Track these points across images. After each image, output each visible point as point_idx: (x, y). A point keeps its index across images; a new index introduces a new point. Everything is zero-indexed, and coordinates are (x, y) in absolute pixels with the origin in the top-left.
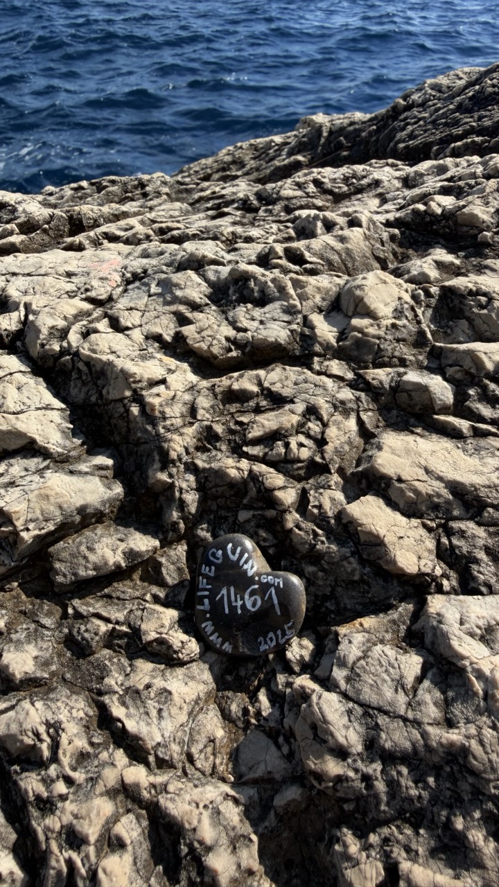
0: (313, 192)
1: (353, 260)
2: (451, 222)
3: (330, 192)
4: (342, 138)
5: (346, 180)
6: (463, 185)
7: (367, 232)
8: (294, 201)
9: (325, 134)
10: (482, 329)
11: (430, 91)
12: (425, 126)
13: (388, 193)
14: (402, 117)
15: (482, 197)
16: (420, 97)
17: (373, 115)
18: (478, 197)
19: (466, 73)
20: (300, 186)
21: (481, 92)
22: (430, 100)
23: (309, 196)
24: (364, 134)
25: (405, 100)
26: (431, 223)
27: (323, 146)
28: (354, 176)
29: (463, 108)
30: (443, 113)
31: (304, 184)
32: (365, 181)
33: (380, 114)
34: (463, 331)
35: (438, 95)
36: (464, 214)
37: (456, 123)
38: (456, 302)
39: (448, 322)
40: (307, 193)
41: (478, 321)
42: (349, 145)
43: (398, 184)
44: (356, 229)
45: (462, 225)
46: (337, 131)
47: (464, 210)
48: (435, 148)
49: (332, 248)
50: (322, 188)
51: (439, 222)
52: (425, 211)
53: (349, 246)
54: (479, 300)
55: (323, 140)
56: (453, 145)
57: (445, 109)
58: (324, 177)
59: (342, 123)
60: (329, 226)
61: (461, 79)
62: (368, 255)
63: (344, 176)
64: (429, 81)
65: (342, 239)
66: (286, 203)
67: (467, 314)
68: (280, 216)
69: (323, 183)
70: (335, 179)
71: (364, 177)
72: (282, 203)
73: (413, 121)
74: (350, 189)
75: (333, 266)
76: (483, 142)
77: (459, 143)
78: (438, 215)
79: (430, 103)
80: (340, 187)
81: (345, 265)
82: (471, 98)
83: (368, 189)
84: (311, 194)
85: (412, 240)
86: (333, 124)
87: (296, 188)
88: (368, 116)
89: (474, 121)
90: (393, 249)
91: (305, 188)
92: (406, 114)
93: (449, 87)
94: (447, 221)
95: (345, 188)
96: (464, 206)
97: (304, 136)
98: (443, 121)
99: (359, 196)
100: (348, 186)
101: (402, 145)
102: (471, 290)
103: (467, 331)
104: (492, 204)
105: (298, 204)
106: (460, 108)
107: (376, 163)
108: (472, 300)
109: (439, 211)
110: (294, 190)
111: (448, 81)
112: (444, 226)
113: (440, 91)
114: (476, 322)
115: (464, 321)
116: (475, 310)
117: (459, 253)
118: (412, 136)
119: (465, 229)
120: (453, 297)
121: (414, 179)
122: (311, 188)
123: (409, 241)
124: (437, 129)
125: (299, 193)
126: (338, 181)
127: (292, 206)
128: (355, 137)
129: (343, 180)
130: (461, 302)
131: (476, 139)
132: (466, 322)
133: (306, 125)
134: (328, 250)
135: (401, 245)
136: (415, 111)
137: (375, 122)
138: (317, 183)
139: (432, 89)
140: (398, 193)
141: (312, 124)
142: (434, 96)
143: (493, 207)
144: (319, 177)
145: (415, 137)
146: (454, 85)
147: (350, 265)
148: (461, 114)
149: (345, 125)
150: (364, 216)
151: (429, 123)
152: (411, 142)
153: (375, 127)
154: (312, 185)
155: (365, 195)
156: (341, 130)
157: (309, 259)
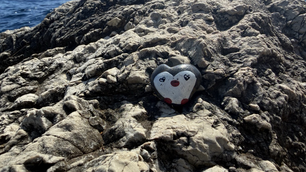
0: (24, 82)
1: (82, 140)
2: (124, 84)
3: (35, 78)
4: (24, 40)
5: (41, 68)
6: (117, 59)
7: (81, 112)
8: (13, 92)
9: (14, 40)
10: (194, 160)
11: (59, 13)
12: (65, 28)
13: (69, 69)
14: (51, 26)
15: (135, 65)
16: (55, 16)
17: (35, 27)
18: (133, 66)
19: (71, 3)
20: (13, 81)
21: (85, 10)
22: (61, 17)
23: (22, 86)
24: (34, 36)
25: (48, 18)
26: (114, 88)
27: (16, 45)
28: (45, 65)
29: (80, 18)
30: (72, 21)
31: (16, 78)
32: (53, 66)
33: (38, 26)
34: (184, 167)
35: (63, 14)
36: (131, 78)
37: (81, 25)
38: (169, 147)
39: (171, 164)
40: (20, 84)
41: (189, 156)
42: (29, 42)
43: (72, 63)
44: (73, 114)
45: (131, 84)
46: (20, 37)
47: (130, 76)
48: (77, 38)
49: (64, 139)
50: (29, 77)
51: (118, 86)
52: (107, 82)
53: (76, 131)
54: (183, 141)
55: (14, 43)
56: (86, 35)
57: (72, 20)
58: (27, 70)
59: (21, 33)
60: (51, 117)
61: (70, 6)
62: (90, 130)
63: (39, 66)
64: (56, 9)
65: (68, 127)
66: (8, 95)
67: (180, 153)
68: (7, 106)
69: (28, 74)
70: (34, 69)
71: (51, 63)
72: (6, 96)
73: (57, 27)
74: (46, 73)
75: (71, 154)
76: (100, 31)
77: (88, 34)
78: (115, 82)
79: (61, 18)
80: (39, 74)
81: (79, 148)
82: (82, 13)
83: (57, 70)
84: (23, 84)
85: (107, 103)
86: (17, 35)
87: (11, 82)
88: (33, 28)
89: (89, 23)
90: (100, 114)
91: (17, 81)
92: (52, 24)
93: (67, 10)
94: (122, 84)
95: (43, 74)
96: (129, 73)
97: (4, 43)
98: (74, 25)
99: (53, 75)
100: (43, 71)
101: (58, 39)
102: (174, 135)
103: (187, 167)
104: (142, 68)
105: (17, 93)
106: (78, 17)
107: (50, 51)
108: (179, 142)
109: (115, 80)
110: (10, 84)
111: (65, 8)
112: (122, 88)
113: (64, 12)
114: (188, 157)
115: (181, 160)
116: (184, 149)
117: (140, 103)
118: (61, 34)
119: (134, 86)
120: (166, 144)
121: (79, 58)
122: (22, 80)
123: (105, 104)
124: (73, 29)
125: (14, 86)
126: (37, 70)
127: (13, 96)
128: (30, 38)
129: (40, 68)
130: (172, 146)
131: (96, 30)
132: (183, 160)
133: (3, 37)
134: (61, 143)
135: (102, 108)
136: (56, 22)
137: (37, 30)
138: (24, 75)
139: (59, 12)
140: (75, 68)
141: (5, 35)
142: (62, 15)
143: (143, 69)
144: (24, 71)
145: (63, 34)
146: (68, 9)
147: (82, 146)
148: (81, 20)
149: (23, 34)
150: (73, 101)
151: (67, 26)
152: (62, 37)
153: (39, 32)
154: (21, 78)
155: (56, 74)
156: (22, 36)
157: (50, 161)
